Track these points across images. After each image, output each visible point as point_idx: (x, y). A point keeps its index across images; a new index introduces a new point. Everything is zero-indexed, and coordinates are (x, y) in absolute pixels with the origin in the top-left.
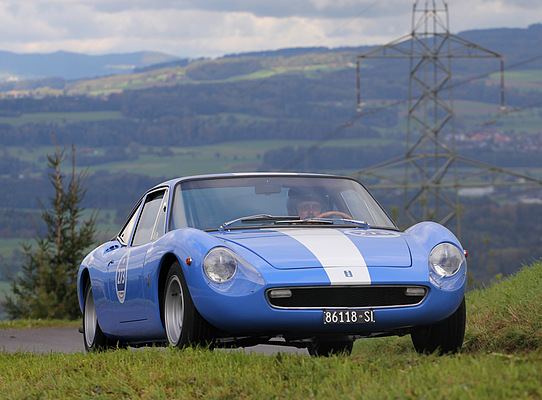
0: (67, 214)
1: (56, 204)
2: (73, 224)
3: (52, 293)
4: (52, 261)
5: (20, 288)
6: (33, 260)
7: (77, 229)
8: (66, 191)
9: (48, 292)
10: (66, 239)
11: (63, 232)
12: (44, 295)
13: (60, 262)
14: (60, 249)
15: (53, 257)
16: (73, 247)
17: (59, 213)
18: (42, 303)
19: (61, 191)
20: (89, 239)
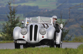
0: (13, 16)
1: (10, 13)
2: (14, 18)
3: (10, 34)
4: (10, 27)
5: (2, 33)
6: (5, 26)
7: (15, 19)
8: (12, 10)
9: (9, 34)
10: (13, 22)
11: (12, 20)
12: (8, 35)
13: (11, 27)
14: (11, 24)
15: (10, 26)
16: (14, 23)
17: (11, 15)
18: (8, 37)
19: (11, 10)
20: (18, 21)
